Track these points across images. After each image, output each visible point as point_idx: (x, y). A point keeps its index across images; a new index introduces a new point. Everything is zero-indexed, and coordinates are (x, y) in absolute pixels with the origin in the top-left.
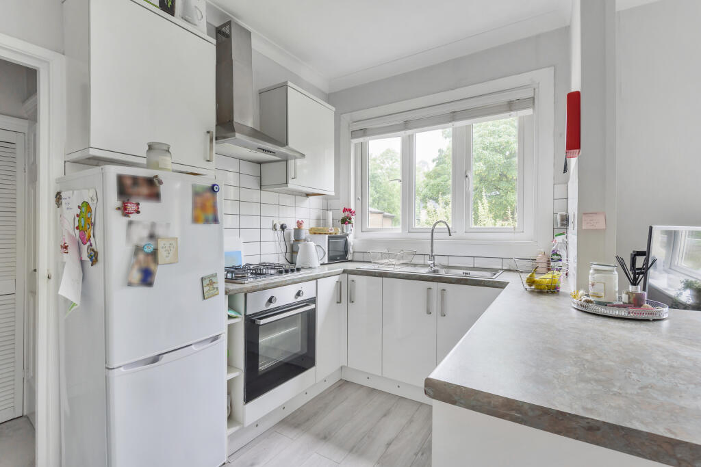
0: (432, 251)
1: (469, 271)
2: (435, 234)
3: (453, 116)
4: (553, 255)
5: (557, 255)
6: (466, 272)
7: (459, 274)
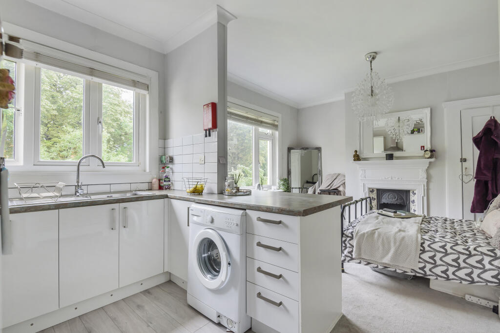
0: (78, 182)
1: (111, 195)
2: (80, 167)
3: (92, 72)
4: (166, 178)
5: (168, 178)
6: (110, 195)
7: (104, 197)
